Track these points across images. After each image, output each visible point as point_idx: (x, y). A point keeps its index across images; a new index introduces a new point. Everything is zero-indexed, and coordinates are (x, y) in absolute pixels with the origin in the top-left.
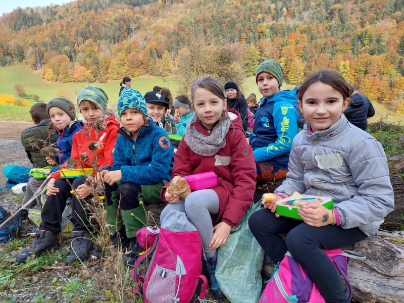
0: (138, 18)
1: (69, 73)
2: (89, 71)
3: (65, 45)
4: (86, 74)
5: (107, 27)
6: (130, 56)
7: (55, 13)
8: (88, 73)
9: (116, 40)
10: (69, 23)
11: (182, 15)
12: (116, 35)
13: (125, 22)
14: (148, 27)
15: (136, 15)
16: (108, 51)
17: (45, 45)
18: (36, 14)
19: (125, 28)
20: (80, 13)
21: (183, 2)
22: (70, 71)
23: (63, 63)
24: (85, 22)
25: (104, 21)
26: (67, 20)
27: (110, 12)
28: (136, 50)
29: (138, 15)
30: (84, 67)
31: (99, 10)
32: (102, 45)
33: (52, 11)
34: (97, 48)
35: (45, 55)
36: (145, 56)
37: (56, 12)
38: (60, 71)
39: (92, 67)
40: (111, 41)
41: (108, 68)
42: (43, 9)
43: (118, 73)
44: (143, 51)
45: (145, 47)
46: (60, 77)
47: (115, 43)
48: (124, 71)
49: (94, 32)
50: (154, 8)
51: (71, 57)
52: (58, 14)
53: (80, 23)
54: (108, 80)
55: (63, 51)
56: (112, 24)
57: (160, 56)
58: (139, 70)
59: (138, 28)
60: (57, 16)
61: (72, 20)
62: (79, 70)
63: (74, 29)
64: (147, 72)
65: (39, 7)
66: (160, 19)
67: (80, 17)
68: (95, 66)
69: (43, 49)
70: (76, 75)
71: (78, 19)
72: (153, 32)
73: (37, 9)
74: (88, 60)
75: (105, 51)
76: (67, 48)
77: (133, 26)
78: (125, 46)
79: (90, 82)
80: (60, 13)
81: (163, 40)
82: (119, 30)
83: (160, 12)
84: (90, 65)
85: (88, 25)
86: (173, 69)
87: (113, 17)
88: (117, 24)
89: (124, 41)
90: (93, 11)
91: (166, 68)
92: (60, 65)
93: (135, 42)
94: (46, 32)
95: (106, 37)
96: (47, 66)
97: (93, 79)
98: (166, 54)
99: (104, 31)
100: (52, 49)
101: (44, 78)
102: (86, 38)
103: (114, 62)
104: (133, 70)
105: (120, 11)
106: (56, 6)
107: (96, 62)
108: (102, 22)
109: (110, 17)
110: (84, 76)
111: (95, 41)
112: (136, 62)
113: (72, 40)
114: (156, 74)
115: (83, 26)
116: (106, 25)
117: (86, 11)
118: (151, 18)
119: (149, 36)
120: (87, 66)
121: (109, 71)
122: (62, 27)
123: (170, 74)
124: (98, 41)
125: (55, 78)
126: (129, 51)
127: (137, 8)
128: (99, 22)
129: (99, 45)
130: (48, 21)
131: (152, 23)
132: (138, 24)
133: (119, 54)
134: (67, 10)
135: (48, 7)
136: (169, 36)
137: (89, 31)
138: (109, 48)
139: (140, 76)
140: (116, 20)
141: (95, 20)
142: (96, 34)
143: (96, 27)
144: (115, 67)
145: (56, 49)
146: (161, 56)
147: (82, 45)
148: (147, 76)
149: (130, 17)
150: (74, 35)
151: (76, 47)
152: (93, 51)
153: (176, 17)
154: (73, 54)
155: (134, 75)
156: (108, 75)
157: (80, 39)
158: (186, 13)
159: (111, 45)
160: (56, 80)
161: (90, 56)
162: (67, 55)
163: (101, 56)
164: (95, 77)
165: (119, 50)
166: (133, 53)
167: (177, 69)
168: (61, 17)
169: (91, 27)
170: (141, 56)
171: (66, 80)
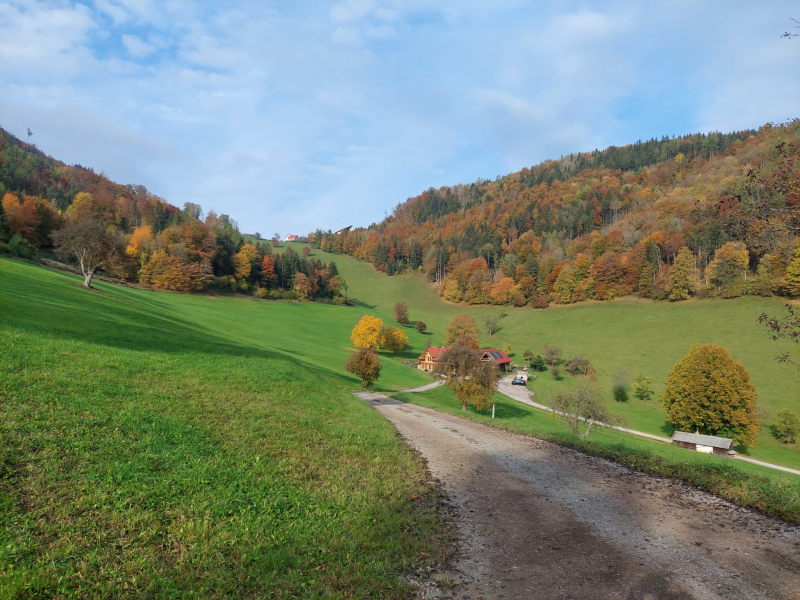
0: (627, 191)
1: (483, 289)
2: (519, 286)
3: (485, 241)
4: (511, 290)
5: (566, 210)
6: (601, 259)
7: (481, 194)
8: (515, 289)
9: (577, 231)
10: (500, 205)
11: (731, 178)
12: (580, 222)
13: (600, 199)
14: (648, 206)
15: (624, 186)
16: (559, 251)
17: (454, 243)
18: (453, 197)
19: (599, 209)
20: (522, 189)
21: (734, 155)
22: (485, 285)
23: (476, 272)
24: (527, 203)
25: (561, 200)
26: (498, 201)
27: (574, 184)
28: (617, 248)
29: (629, 185)
30: (510, 279)
31: (556, 182)
32: (549, 241)
33: (478, 191)
34: (540, 246)
35: (451, 258)
36: (634, 258)
37: (484, 191)
38: (469, 284)
39: (524, 279)
40: (567, 234)
41: (553, 281)
42: (466, 188)
43: (572, 291)
44: (630, 249)
45: (636, 242)
46: (468, 294)
47: (575, 237)
48: (586, 287)
49: (539, 218)
50: (665, 169)
51: (491, 264)
52: (485, 195)
53: (518, 205)
54: (552, 304)
55: (480, 252)
56: (574, 204)
57: (668, 260)
58: (617, 286)
59: (625, 209)
60: (483, 198)
61: (506, 201)
62: (502, 283)
63: (507, 215)
64: (635, 290)
65: (460, 185)
66: (678, 189)
67: (520, 197)
68: (530, 277)
69: (450, 248)
70: (493, 293)
71: (517, 199)
72: (658, 213)
73: (456, 188)
74: (519, 267)
75: (554, 250)
76: (488, 246)
77: (616, 204)
78: (595, 240)
79: (516, 305)
80: (490, 193)
81: (679, 227)
82: (588, 213)
83: (679, 176)
84: (522, 275)
85: (530, 208)
86: (698, 286)
87: (579, 192)
88: (584, 204)
89: (595, 233)
90: (543, 185)
91: (682, 283)
92: (470, 275)
93: (615, 233)
94: (462, 222)
95: (560, 227)
96: (450, 275)
97: (523, 300)
98: (684, 255)
99: (557, 217)
100: (463, 249)
101: (442, 295)
102: (525, 230)
103: (567, 268)
104: (603, 285)
105: (595, 180)
106: (486, 183)
107: (534, 270)
108: (558, 202)
109: (574, 193)
110: (508, 294)
111: (539, 234)
112: (613, 271)
113: (500, 232)
114: (654, 296)
115: (521, 210)
116: (564, 206)
117: (531, 186)
118: (657, 188)
119: (649, 222)
120: (517, 277)
121: (556, 286)
122: (488, 213)
123: (689, 297)
124: (543, 233)
125: (459, 296)
126: (600, 250)
127: (629, 174)
128: (552, 202)
129: (544, 240)
130: (469, 206)
131: (658, 197)
132: (626, 201)
133: (580, 255)
134: (501, 186)
135: (473, 185)
136: (696, 215)
137: (532, 218)
138: (562, 245)
139: (616, 299)
140: (583, 197)
141: (545, 199)
142: (543, 221)
143: (545, 212)
144: (567, 280)
145: (470, 249)
146: (672, 259)
147: (515, 241)
148: (633, 299)
149: (613, 189)
150: (503, 225)
151: (504, 245)
152: (531, 251)
153: (717, 181)
154: (496, 257)
155: (605, 297)
156: (551, 294)
157: (514, 231)
158: (740, 172)
159: (567, 240)
160: (461, 300)
161: (524, 261)
162: (486, 258)
163: (544, 260)
164: (526, 297)
165: (581, 249)
166: (609, 253)
167: (708, 285)
168: (489, 199)
169: (535, 211)
170: (624, 260)
171: (476, 300)
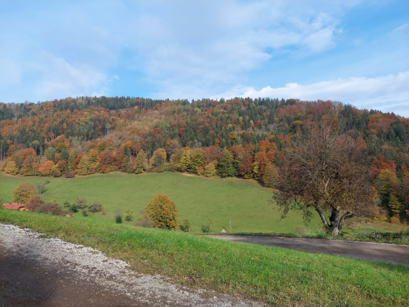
0: (113, 120)
1: (34, 167)
2: (57, 165)
3: (34, 139)
4: (52, 168)
5: (82, 125)
6: (102, 153)
7: (29, 110)
8: (54, 167)
9: (89, 137)
10: (42, 119)
11: (157, 120)
12: (90, 133)
13: (100, 122)
14: (123, 128)
15: (112, 117)
16: (80, 148)
17: (12, 138)
18: (8, 110)
19: (100, 127)
20: (55, 111)
21: (157, 110)
22: (34, 165)
23: (29, 157)
24: (60, 120)
25: (79, 120)
26: (41, 117)
27: (86, 113)
28: (111, 147)
29: (114, 117)
30: (51, 162)
31: (75, 110)
32: (74, 142)
33: (26, 109)
34: (69, 144)
35: (10, 147)
36: (119, 153)
37: (30, 109)
38: (24, 164)
39: (60, 162)
40: (83, 139)
41: (77, 163)
42: (17, 105)
43: (88, 169)
44: (117, 148)
45: (119, 145)
46: (22, 170)
47: (87, 140)
48: (95, 167)
49: (67, 129)
50: (130, 112)
51: (38, 152)
52: (31, 111)
53: (54, 120)
54: (76, 175)
55: (31, 145)
56: (86, 123)
57: (134, 154)
58: (111, 166)
59: (113, 128)
60: (30, 113)
61: (46, 117)
62: (45, 163)
63: (47, 125)
64: (120, 168)
65: (13, 103)
66: (136, 122)
67: (55, 115)
68: (64, 161)
69: (9, 141)
70: (40, 169)
71: (53, 116)
72: (128, 133)
73: (10, 105)
74: (57, 155)
75: (76, 146)
76: (36, 142)
77: (108, 126)
78: (99, 143)
79: (55, 176)
80: (34, 110)
81: (138, 140)
82: (94, 128)
83: (136, 116)
84: (59, 159)
85: (62, 122)
86: (147, 167)
87: (88, 117)
88: (92, 124)
89: (98, 139)
90: (68, 111)
91: (140, 166)
92: (24, 159)
93: (109, 140)
94: (16, 126)
95: (79, 134)
96: (9, 158)
97: (60, 173)
98: (141, 153)
99: (77, 129)
100: (19, 143)
101: (3, 171)
102: (58, 134)
103: (85, 157)
104: (104, 166)
105: (96, 112)
106: (31, 104)
107: (66, 157)
108: (78, 121)
109: (86, 117)
110: (50, 170)
111: (68, 137)
112: (109, 159)
113: (43, 134)
114: (128, 171)
115: (56, 123)
116: (81, 123)
117: (61, 110)
118: (127, 120)
119: (125, 136)
120: (55, 160)
121: (79, 166)
122: (34, 122)
123: (143, 171)
124: (70, 137)
125: (17, 171)
126: (102, 148)
127: (113, 112)
128: (74, 121)
129: (71, 141)
130: (20, 116)
131: (128, 125)
132: (113, 125)
133: (91, 150)
134: (42, 108)
135: (22, 104)
136: (145, 136)
137: (62, 128)
138: (81, 144)
139: (111, 173)
140: (91, 120)
141: (70, 119)
142: (69, 130)
143: (70, 125)
144: (85, 163)
145: (24, 142)
146: (136, 154)
147: (53, 141)
148: (119, 173)
149: (106, 118)
150: (45, 130)
151: (46, 142)
152: (64, 147)
153: (152, 121)
154: (41, 148)
155: (105, 172)
156: (76, 170)
157: (52, 135)
158: (160, 118)
159: (83, 141)
160: (17, 173)
161: (60, 151)
162: (35, 148)
163: (72, 152)
164: (61, 172)
165: (92, 147)
166: (107, 150)
167: (150, 167)
168: (34, 114)
169: (65, 124)
170: (114, 154)
171: (28, 173)
